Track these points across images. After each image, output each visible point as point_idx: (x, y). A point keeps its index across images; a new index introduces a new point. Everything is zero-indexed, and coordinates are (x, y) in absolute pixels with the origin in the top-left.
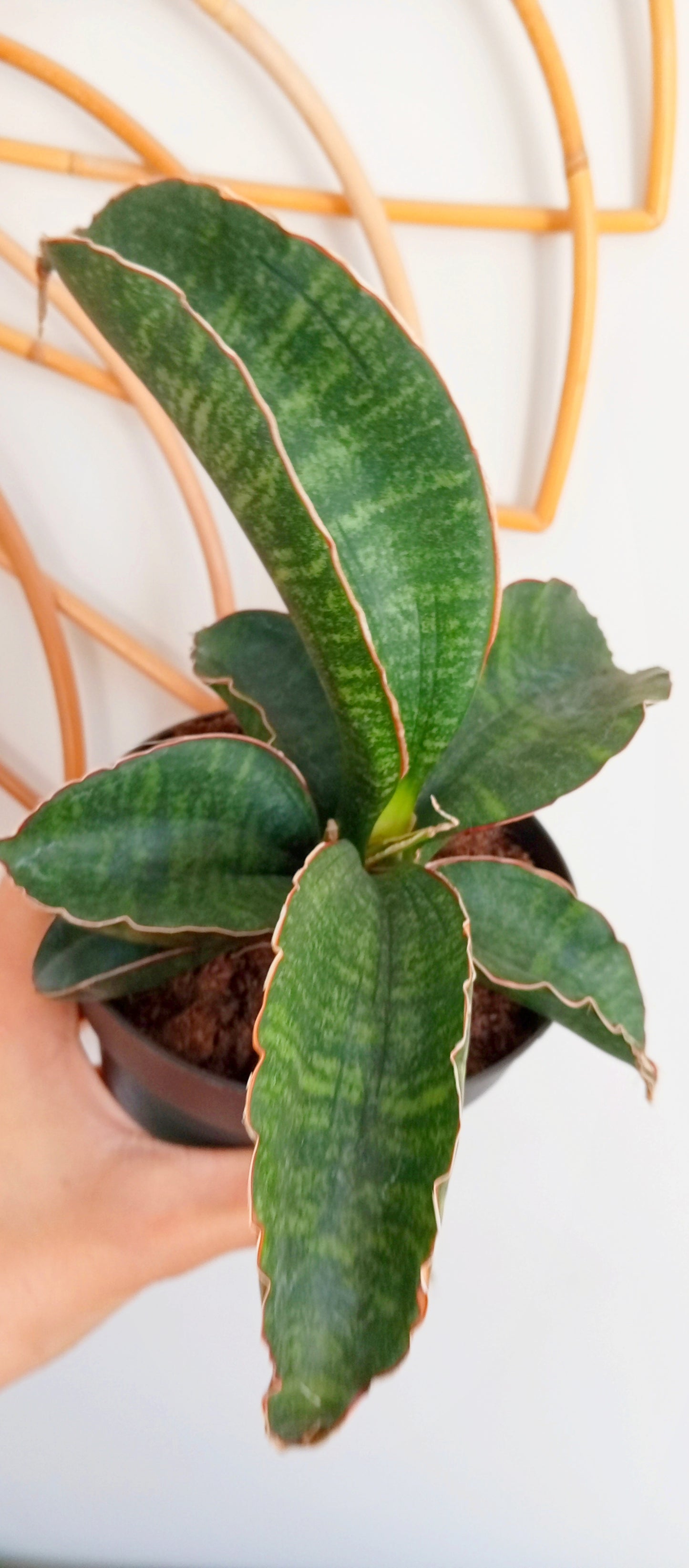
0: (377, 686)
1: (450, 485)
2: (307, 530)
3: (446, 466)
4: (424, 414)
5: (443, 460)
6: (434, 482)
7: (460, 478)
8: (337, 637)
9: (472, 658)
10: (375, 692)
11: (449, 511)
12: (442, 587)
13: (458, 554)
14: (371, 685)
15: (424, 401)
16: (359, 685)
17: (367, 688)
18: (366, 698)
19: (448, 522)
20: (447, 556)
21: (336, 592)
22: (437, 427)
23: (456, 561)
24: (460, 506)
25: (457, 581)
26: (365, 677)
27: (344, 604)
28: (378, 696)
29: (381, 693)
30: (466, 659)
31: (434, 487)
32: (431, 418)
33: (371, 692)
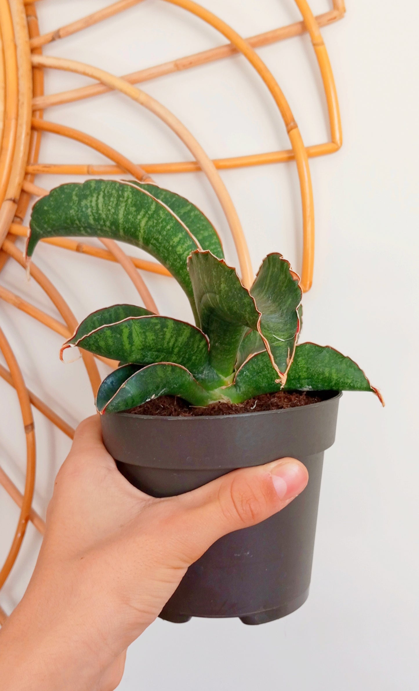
0: (188, 237)
1: (187, 211)
2: (146, 197)
3: (183, 207)
4: (170, 199)
5: (181, 206)
6: (181, 213)
7: (189, 208)
8: (168, 227)
9: (218, 251)
10: (188, 240)
11: (190, 217)
12: (198, 235)
13: (198, 225)
14: (186, 238)
15: (168, 196)
16: (182, 241)
17: (186, 240)
18: (187, 245)
19: (191, 220)
20: (195, 227)
21: (162, 210)
22: (175, 200)
23: (199, 227)
24: (192, 214)
25: (202, 232)
26: (183, 235)
27: (166, 212)
28: (190, 241)
29: (191, 239)
30: (217, 252)
31: (182, 214)
32: (172, 199)
33: (187, 241)
